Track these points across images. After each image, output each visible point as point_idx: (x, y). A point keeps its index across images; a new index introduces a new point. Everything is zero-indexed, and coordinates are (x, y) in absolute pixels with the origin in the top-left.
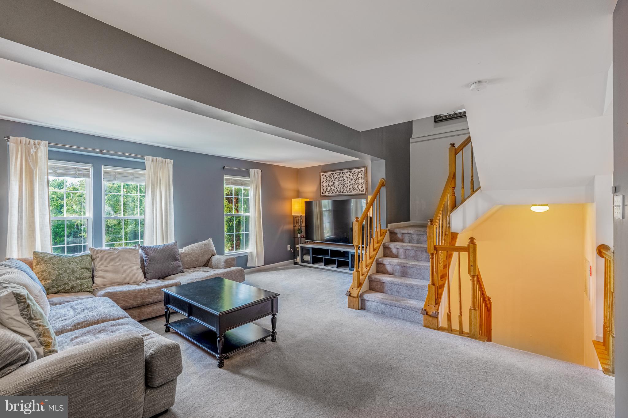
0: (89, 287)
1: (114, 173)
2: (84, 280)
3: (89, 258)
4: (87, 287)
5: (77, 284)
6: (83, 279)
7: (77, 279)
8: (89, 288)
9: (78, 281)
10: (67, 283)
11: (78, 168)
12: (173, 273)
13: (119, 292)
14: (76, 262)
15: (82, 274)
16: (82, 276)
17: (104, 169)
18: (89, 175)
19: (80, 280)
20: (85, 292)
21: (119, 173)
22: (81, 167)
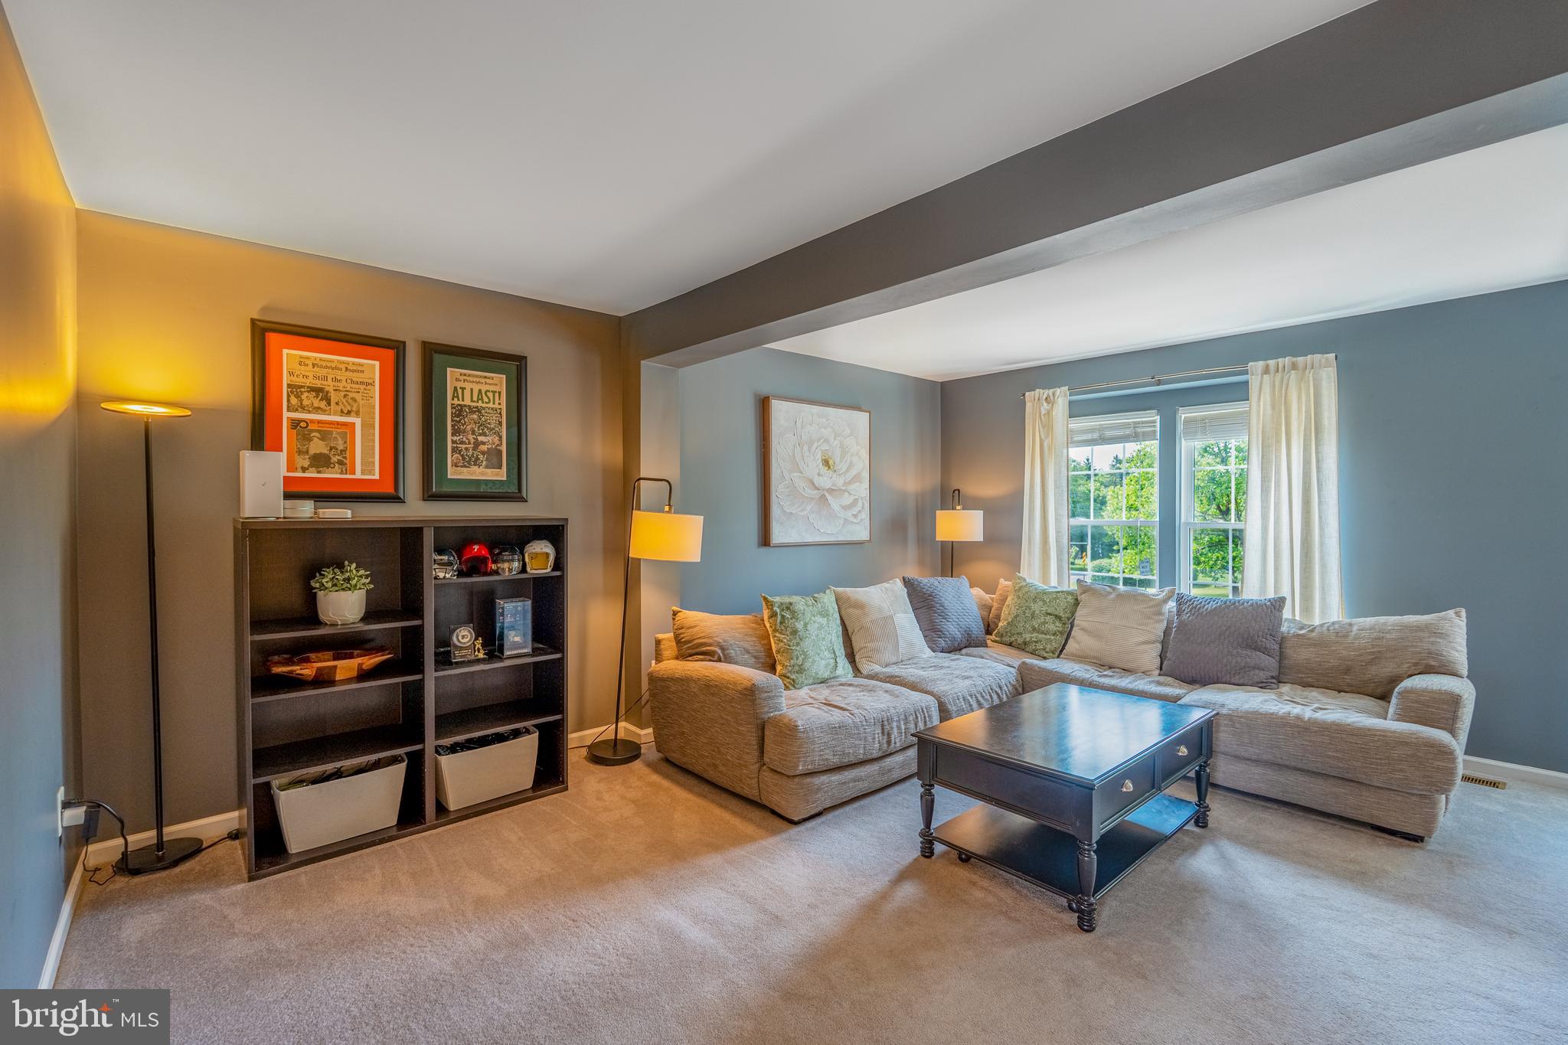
0: (1047, 650)
1: (1203, 419)
2: (1045, 636)
3: (1070, 598)
4: (1044, 649)
5: (1031, 637)
6: (1043, 633)
7: (1034, 629)
8: (1047, 652)
9: (1034, 635)
10: (1021, 634)
11: (1135, 423)
12: (1233, 681)
13: (1039, 668)
14: (1044, 601)
15: (1045, 623)
16: (1043, 628)
17: (1184, 414)
18: (1155, 432)
19: (1038, 632)
20: (1039, 656)
21: (1213, 418)
22: (1139, 420)
